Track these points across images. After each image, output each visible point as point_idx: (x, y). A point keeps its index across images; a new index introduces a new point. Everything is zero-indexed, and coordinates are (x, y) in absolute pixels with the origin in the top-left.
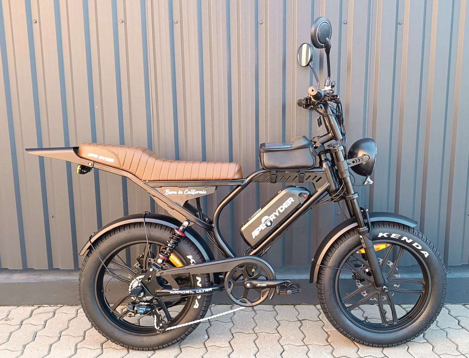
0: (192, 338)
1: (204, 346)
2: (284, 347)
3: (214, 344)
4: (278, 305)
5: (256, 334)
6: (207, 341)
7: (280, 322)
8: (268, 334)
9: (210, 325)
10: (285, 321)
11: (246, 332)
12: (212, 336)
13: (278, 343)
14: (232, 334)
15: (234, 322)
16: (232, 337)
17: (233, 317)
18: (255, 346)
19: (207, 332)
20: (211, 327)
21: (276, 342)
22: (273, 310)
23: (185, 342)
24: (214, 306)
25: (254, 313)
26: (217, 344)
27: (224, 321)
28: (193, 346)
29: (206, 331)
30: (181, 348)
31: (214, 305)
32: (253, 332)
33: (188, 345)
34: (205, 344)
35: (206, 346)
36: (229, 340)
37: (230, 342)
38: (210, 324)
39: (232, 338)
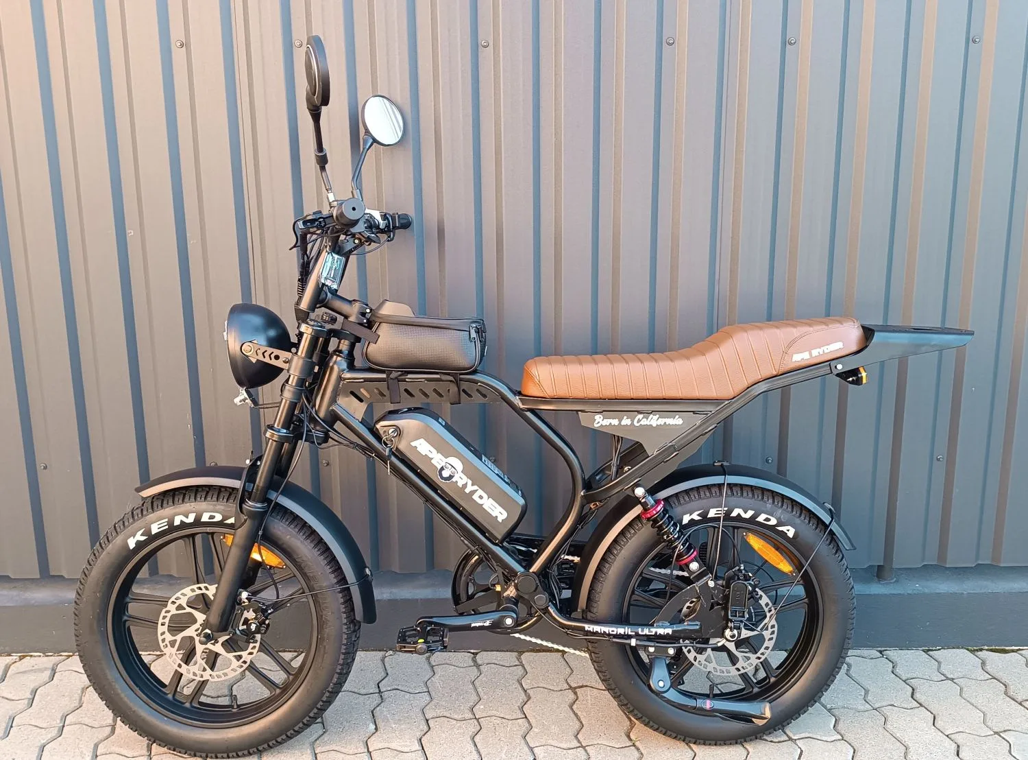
0: (341, 730)
1: (366, 750)
2: (536, 750)
3: (386, 745)
4: (527, 651)
5: (478, 720)
6: (373, 738)
7: (530, 692)
8: (504, 720)
9: (380, 699)
10: (542, 689)
11: (456, 717)
12: (385, 726)
13: (523, 741)
14: (427, 721)
15: (433, 694)
16: (426, 728)
17: (430, 681)
18: (473, 748)
19: (373, 715)
20: (382, 704)
21: (519, 740)
22: (517, 663)
23: (326, 739)
24: (391, 655)
25: (476, 670)
26: (393, 746)
27: (411, 691)
28: (343, 750)
29: (372, 712)
30: (316, 754)
31: (391, 652)
32: (471, 716)
33: (331, 746)
34: (367, 745)
35: (370, 750)
36: (419, 734)
37: (420, 740)
38: (381, 696)
39: (425, 731)
